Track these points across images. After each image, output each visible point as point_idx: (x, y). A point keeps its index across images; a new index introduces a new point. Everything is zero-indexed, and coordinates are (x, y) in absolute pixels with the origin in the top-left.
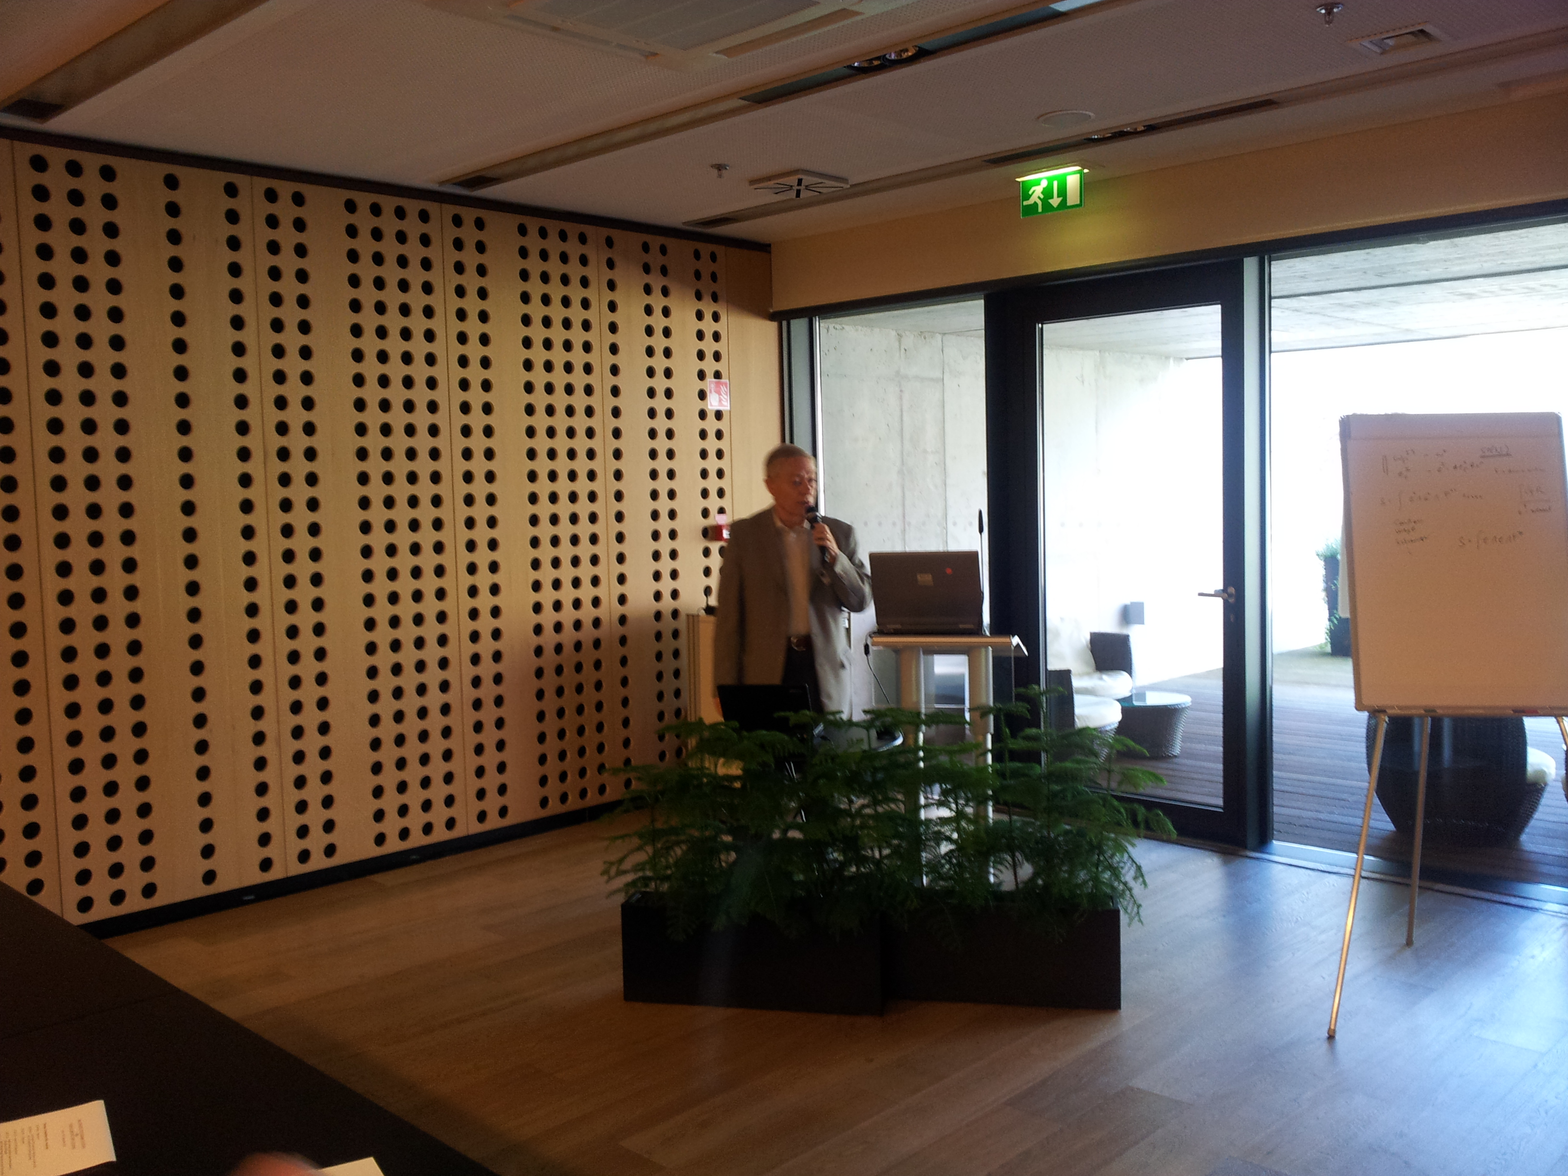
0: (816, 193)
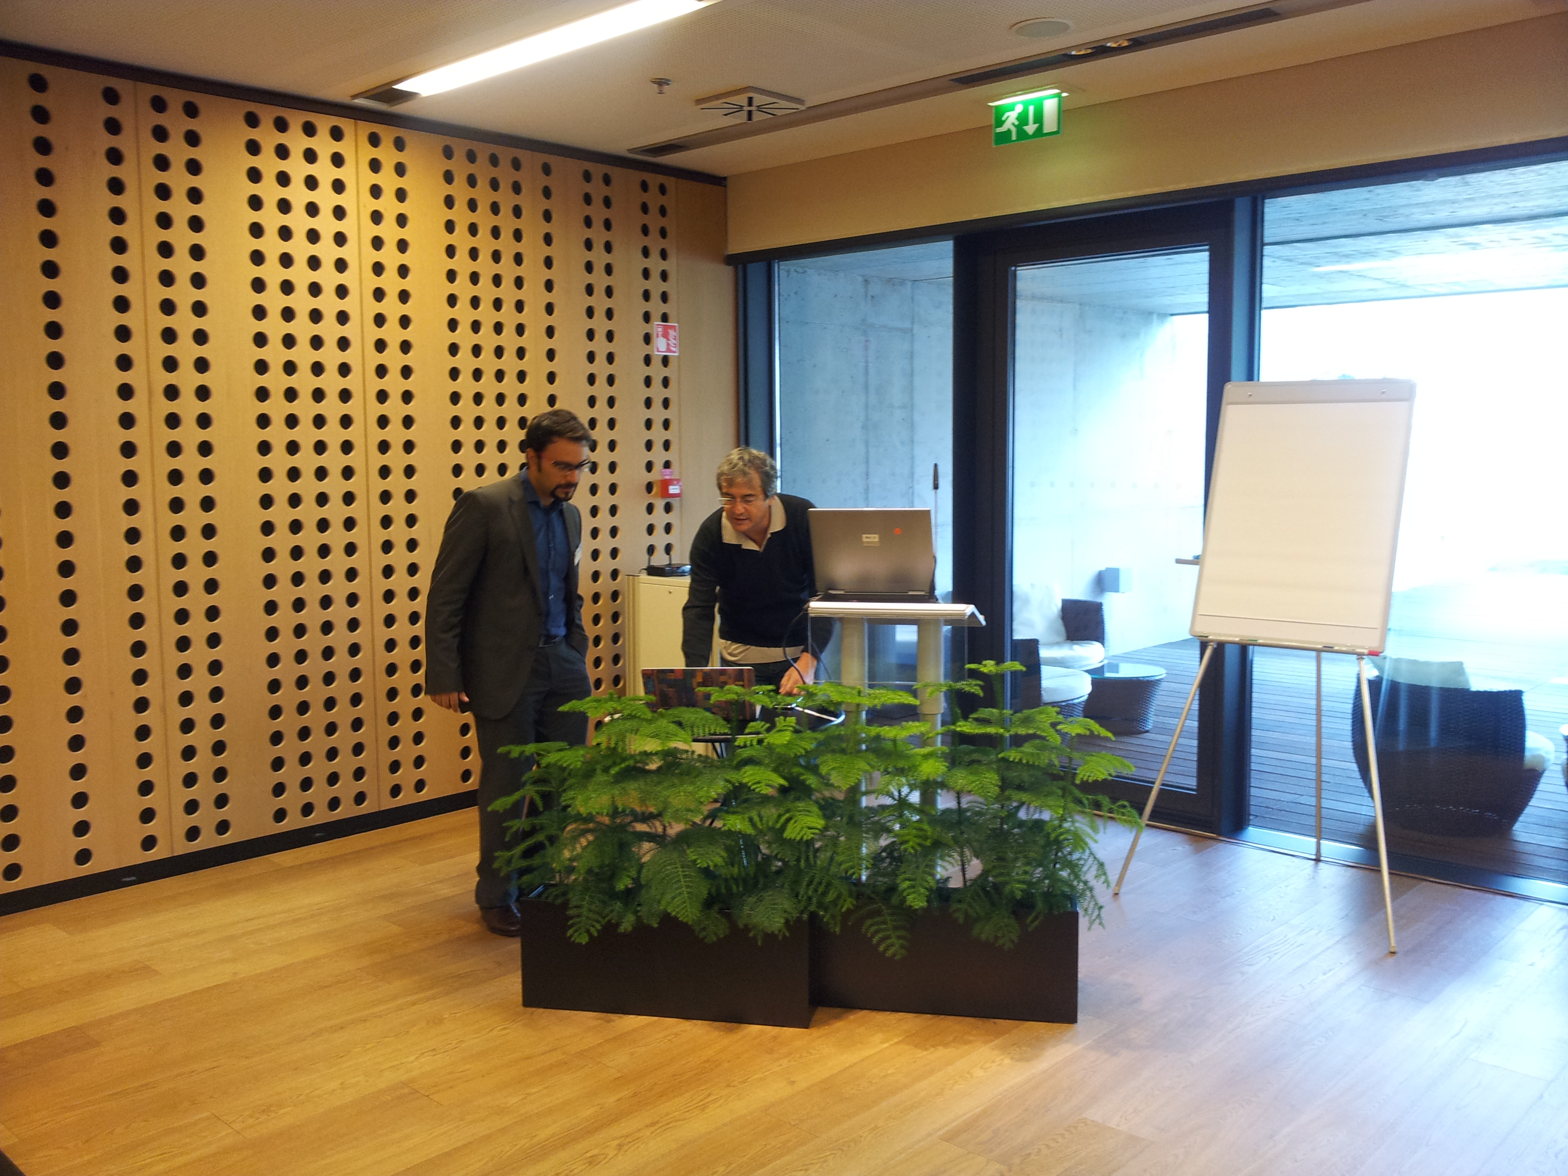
0: (771, 116)
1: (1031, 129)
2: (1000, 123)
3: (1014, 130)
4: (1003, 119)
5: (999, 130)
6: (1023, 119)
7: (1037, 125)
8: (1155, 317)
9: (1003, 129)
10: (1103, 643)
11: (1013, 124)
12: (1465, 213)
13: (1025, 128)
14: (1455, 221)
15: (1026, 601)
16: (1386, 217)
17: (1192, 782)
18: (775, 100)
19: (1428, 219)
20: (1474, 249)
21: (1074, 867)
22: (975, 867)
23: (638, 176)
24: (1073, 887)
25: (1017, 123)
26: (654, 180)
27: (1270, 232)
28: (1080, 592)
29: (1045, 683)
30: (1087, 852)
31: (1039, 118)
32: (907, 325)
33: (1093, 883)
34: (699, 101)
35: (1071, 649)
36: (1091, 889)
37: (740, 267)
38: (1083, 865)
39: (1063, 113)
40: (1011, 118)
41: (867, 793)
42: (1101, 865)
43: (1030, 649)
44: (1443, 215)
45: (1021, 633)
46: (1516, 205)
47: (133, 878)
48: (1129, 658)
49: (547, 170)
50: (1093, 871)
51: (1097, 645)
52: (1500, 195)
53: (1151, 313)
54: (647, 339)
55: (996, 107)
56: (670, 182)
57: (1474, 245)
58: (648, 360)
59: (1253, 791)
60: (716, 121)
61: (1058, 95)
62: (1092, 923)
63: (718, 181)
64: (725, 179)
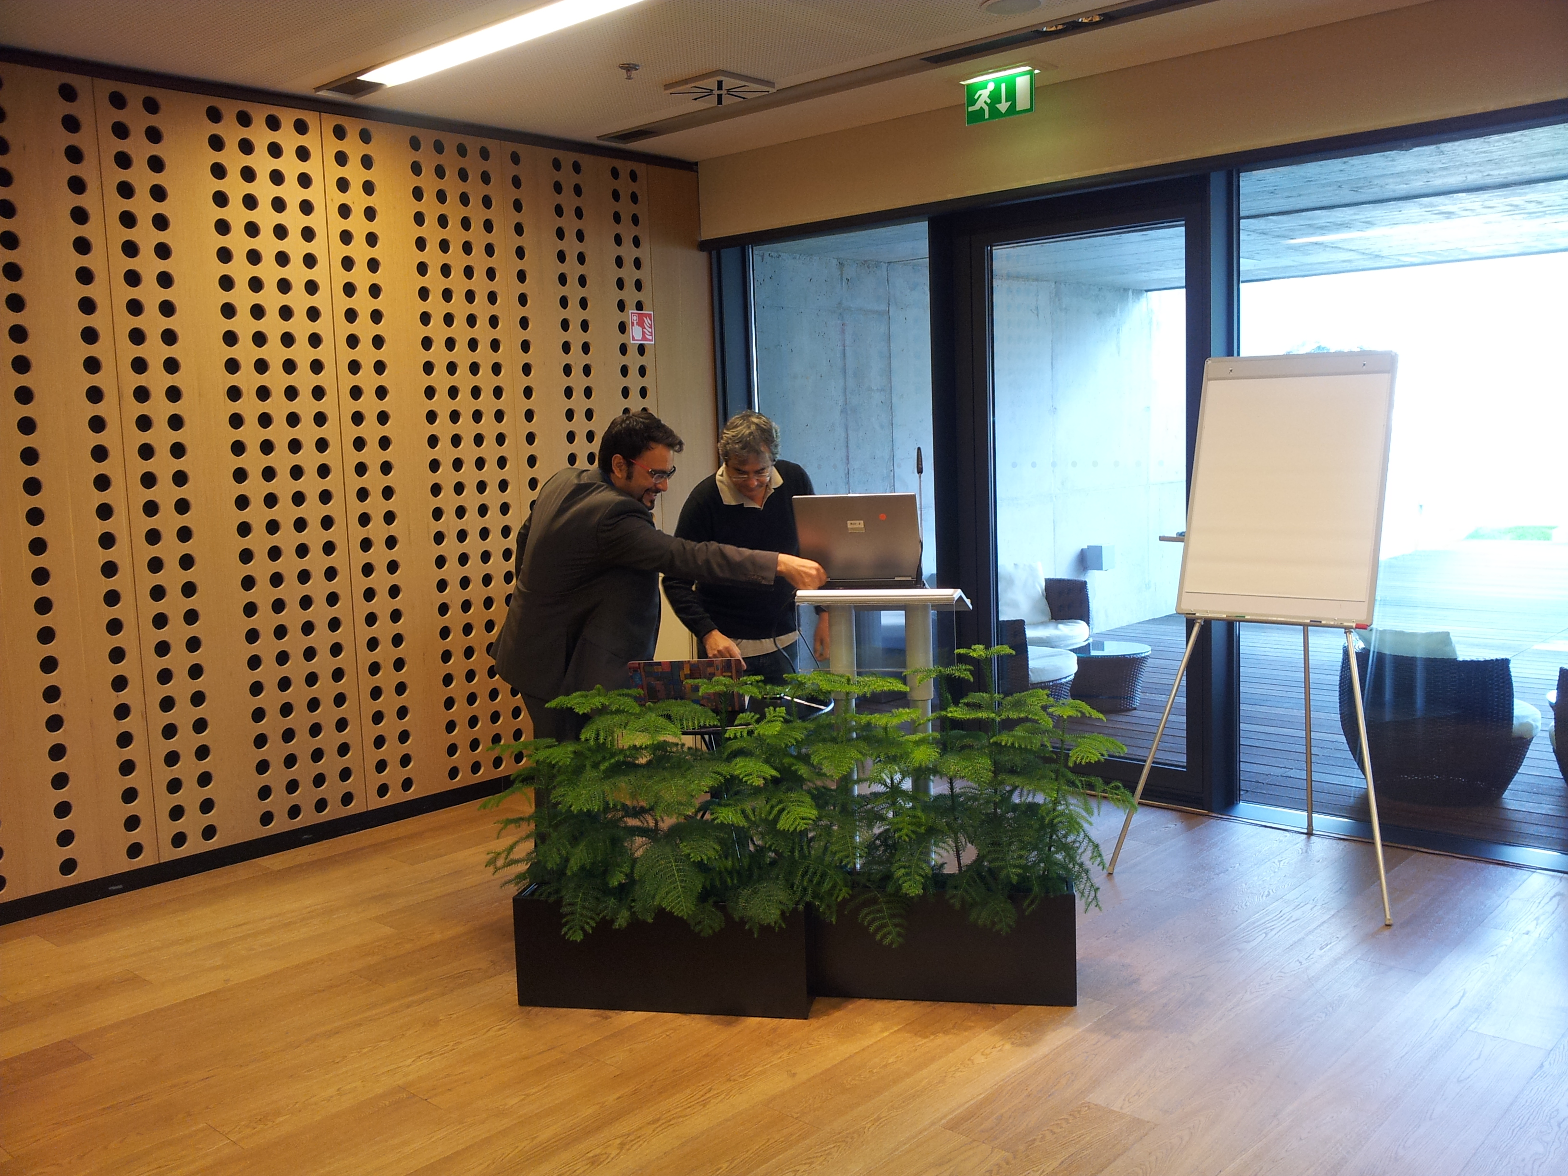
0: (741, 99)
1: (1003, 107)
2: (973, 102)
3: (986, 108)
4: (976, 97)
5: (971, 109)
6: (995, 97)
7: (1009, 103)
8: (1130, 292)
9: (977, 107)
10: (1088, 623)
11: (985, 102)
12: (1438, 182)
13: (997, 106)
14: (1431, 191)
15: (1011, 582)
16: (1361, 188)
17: (1183, 759)
18: (743, 83)
19: (1402, 189)
20: (1448, 218)
21: (1070, 850)
22: (970, 854)
23: (608, 163)
24: (1068, 870)
25: (989, 101)
26: (625, 168)
27: (1245, 206)
28: (1063, 571)
29: (1032, 664)
30: (1082, 835)
31: (1011, 96)
32: (883, 307)
33: (1088, 864)
34: (667, 86)
35: (1057, 628)
36: (1087, 872)
37: (714, 253)
38: (1078, 848)
39: (1035, 90)
40: (984, 95)
41: (859, 781)
42: (1096, 846)
43: (1017, 628)
44: (1417, 184)
45: (1006, 614)
46: (1491, 173)
47: (121, 887)
48: (1116, 635)
49: (515, 159)
50: (1089, 853)
51: (1082, 624)
52: (1475, 164)
53: (1126, 290)
54: (623, 328)
55: (968, 85)
56: (641, 169)
57: (1449, 215)
58: (623, 349)
59: (1243, 766)
60: (689, 106)
61: (1030, 73)
62: (1088, 905)
63: (690, 166)
64: (696, 164)
